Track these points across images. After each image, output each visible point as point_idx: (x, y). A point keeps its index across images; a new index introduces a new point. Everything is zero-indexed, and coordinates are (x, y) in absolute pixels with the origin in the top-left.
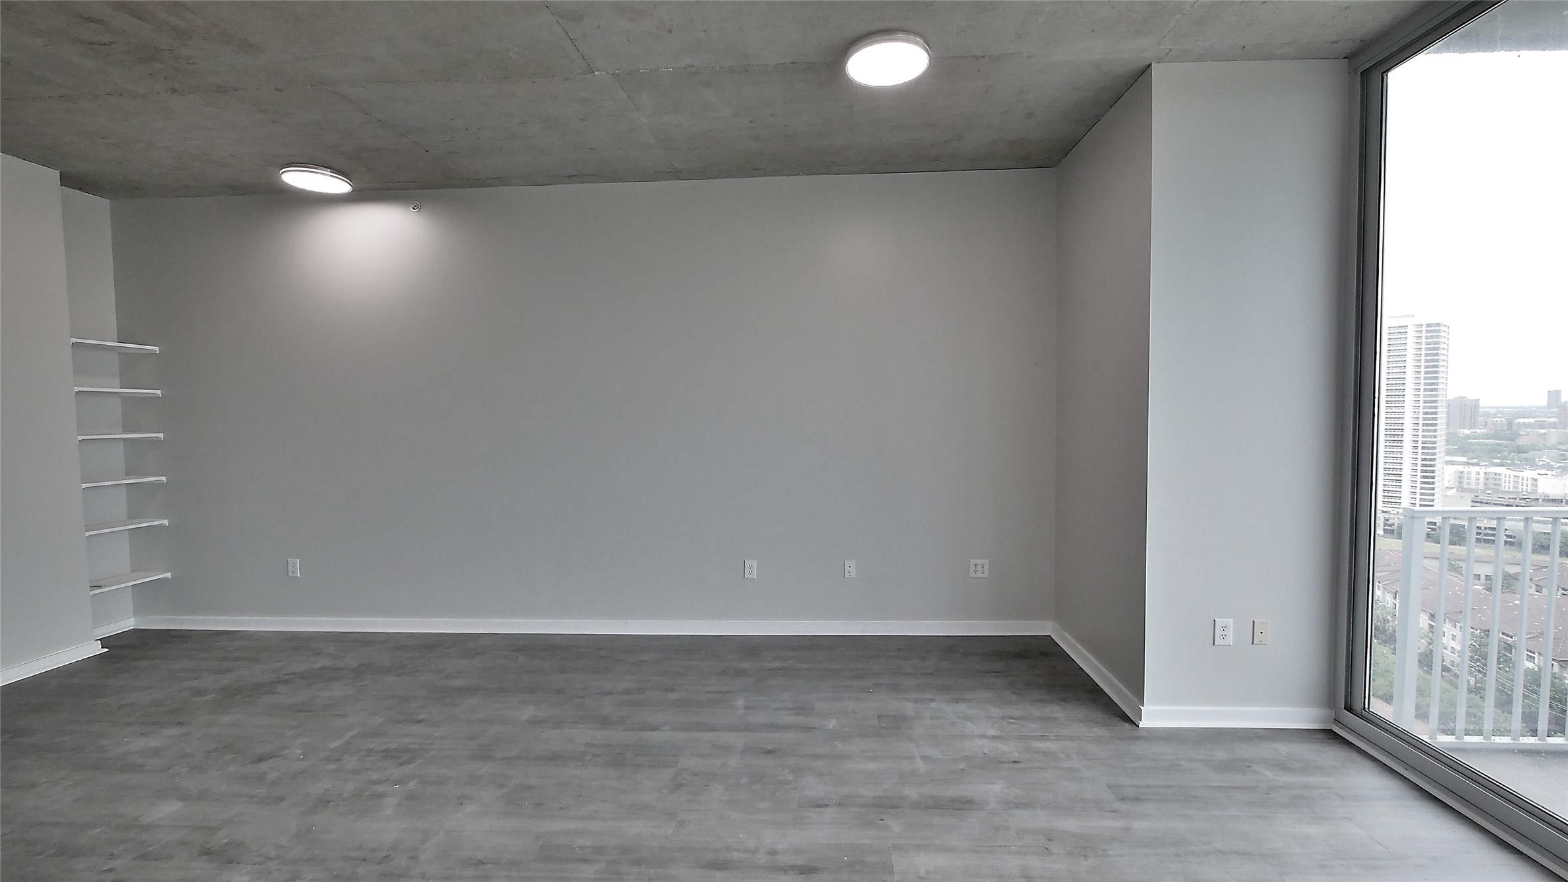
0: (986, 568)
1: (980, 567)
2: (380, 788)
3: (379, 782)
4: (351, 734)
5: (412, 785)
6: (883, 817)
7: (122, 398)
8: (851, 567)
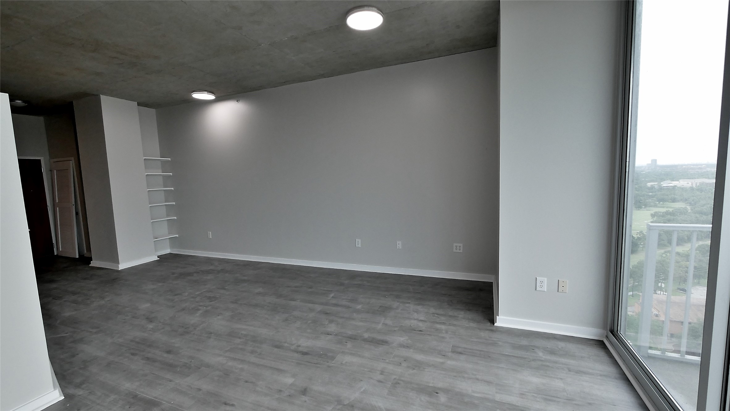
0: (462, 248)
1: (458, 247)
2: (200, 308)
3: (200, 306)
4: (204, 290)
5: (209, 308)
6: (347, 341)
7: (163, 176)
8: (399, 245)
